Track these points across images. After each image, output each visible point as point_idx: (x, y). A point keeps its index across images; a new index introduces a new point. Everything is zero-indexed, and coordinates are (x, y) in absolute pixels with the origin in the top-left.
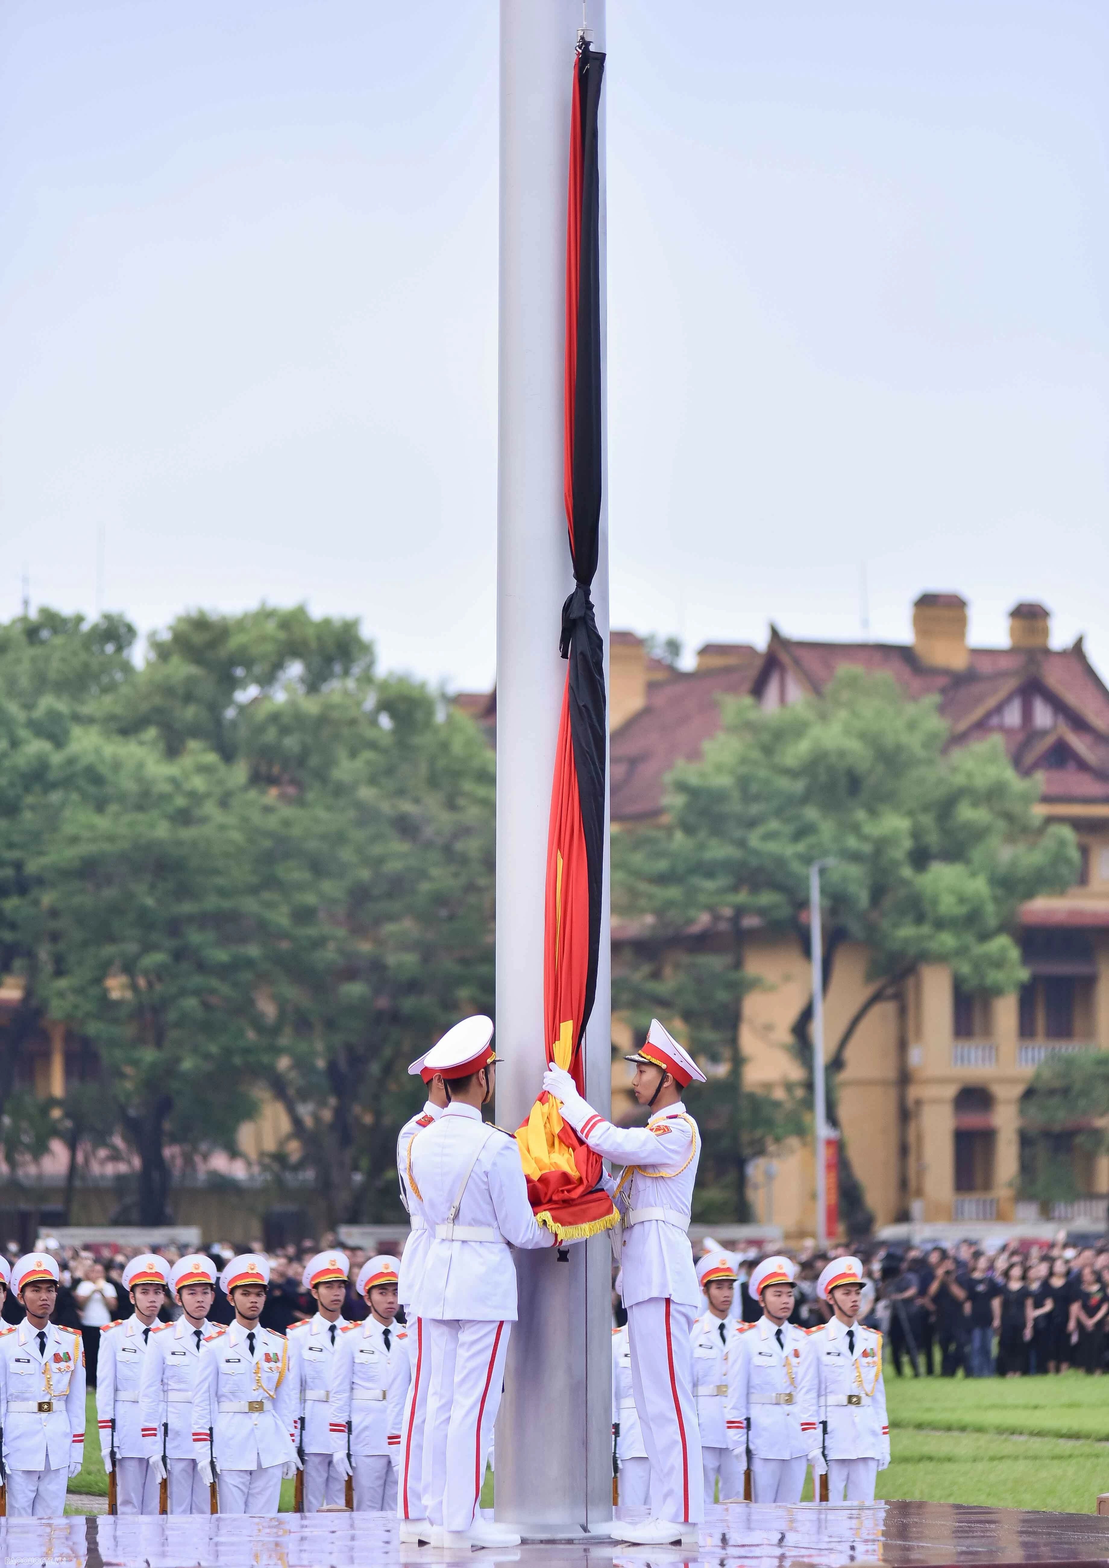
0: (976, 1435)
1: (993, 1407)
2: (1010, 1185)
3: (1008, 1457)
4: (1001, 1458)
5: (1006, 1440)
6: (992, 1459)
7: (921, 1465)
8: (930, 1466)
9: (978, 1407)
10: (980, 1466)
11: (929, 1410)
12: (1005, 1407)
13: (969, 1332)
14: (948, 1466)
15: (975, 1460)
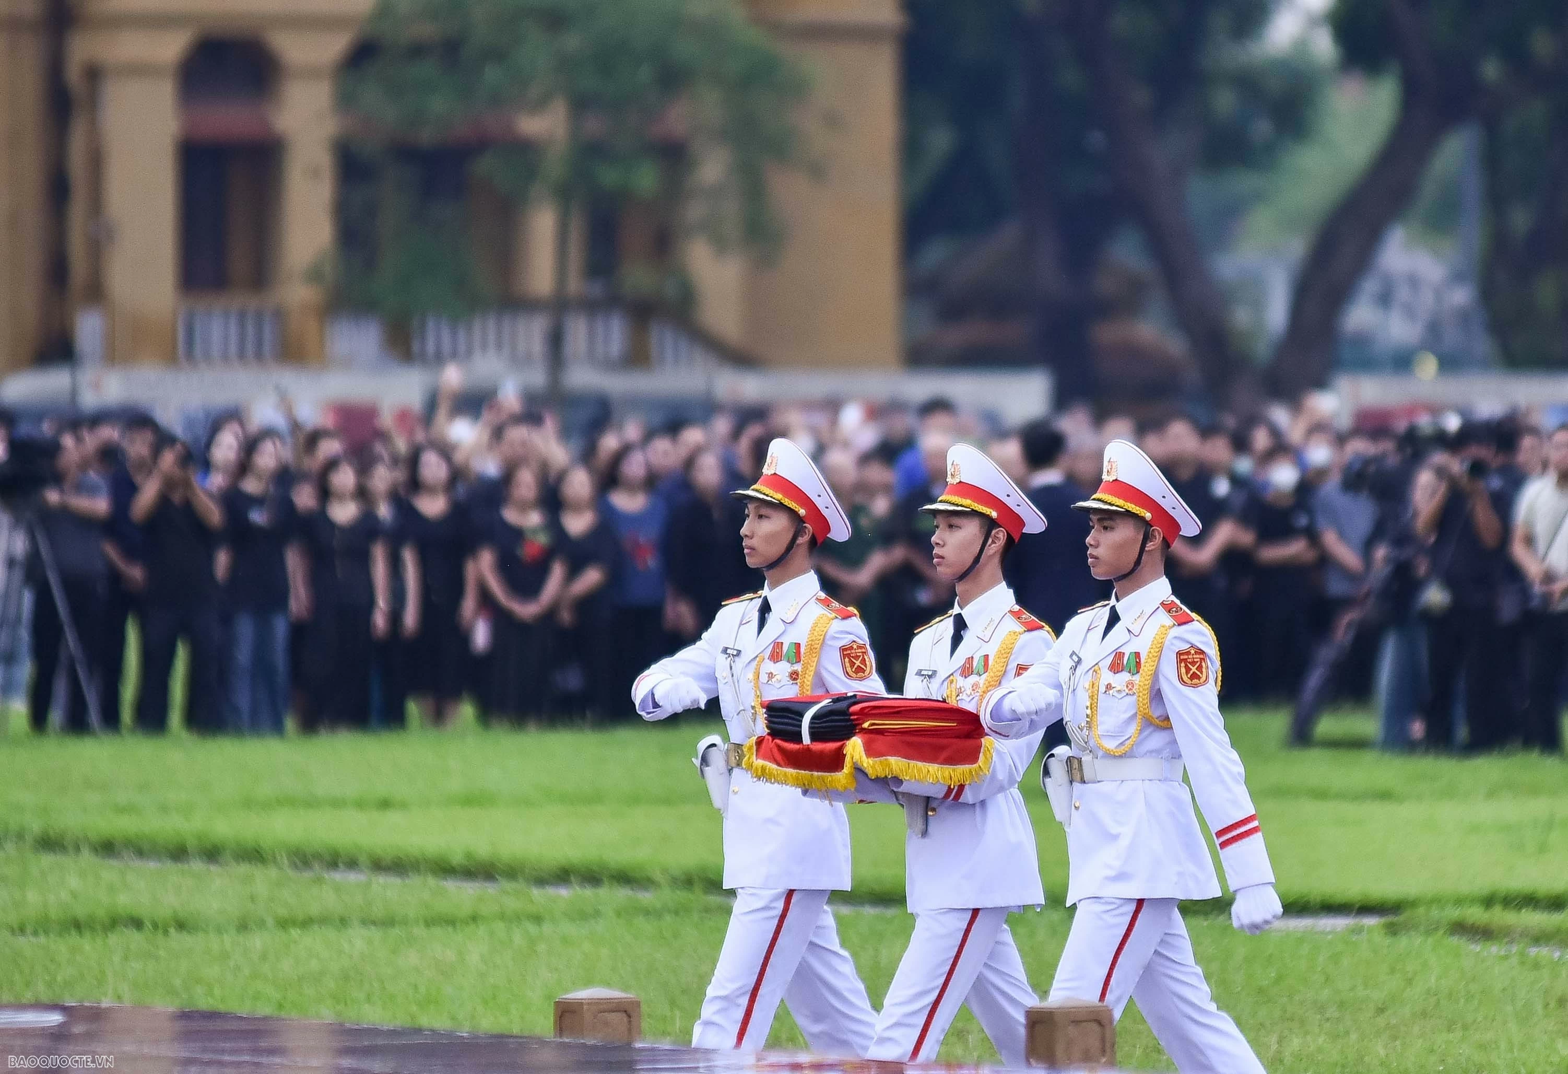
0: (244, 869)
1: (287, 801)
2: (314, 275)
3: (323, 920)
4: (306, 923)
5: (319, 880)
6: (284, 924)
7: (114, 939)
8: (135, 938)
9: (248, 803)
10: (257, 941)
11: (121, 810)
12: (311, 803)
13: (227, 620)
14: (177, 940)
15: (243, 926)
